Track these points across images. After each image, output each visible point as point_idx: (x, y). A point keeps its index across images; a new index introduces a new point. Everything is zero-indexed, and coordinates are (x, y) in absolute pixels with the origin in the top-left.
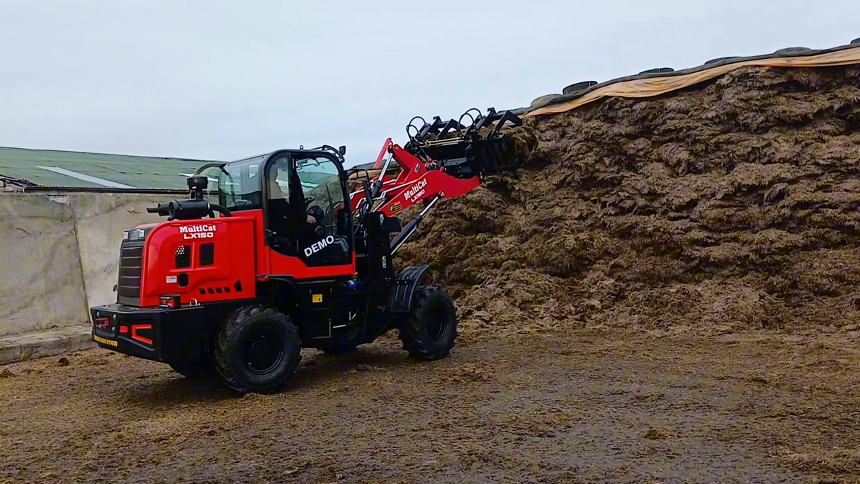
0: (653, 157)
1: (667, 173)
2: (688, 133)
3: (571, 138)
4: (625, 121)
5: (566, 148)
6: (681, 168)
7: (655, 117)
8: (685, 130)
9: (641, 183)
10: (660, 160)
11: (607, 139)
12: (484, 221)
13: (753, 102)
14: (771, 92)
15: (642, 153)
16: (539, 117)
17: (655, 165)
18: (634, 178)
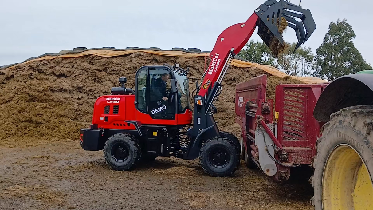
0: (107, 79)
1: (112, 85)
2: (120, 72)
3: (76, 68)
4: (97, 64)
5: (74, 72)
6: (117, 84)
7: (108, 65)
8: (119, 71)
9: (103, 88)
10: (110, 81)
11: (91, 70)
12: (38, 97)
13: (142, 64)
14: (148, 62)
15: (103, 77)
16: (64, 58)
17: (108, 82)
18: (100, 86)
